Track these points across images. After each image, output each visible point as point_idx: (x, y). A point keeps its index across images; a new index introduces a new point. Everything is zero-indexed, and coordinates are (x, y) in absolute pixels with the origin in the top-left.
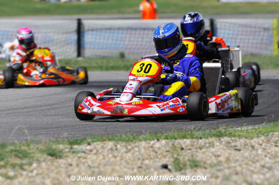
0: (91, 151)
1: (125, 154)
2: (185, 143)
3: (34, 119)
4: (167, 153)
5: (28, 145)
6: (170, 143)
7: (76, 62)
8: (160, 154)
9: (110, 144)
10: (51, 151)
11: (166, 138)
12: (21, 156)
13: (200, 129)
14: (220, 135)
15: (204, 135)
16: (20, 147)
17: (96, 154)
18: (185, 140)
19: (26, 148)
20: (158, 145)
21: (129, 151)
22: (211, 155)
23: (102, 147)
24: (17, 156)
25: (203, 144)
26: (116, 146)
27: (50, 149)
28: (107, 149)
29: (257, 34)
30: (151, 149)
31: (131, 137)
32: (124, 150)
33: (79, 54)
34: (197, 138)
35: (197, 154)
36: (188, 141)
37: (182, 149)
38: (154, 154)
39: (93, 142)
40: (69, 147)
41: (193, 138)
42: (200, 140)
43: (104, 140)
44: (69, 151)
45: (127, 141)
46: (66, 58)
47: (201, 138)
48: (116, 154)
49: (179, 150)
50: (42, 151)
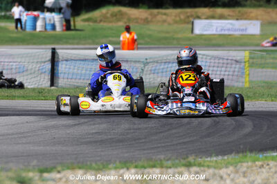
0: (61, 179)
3: (5, 147)
7: (49, 91)
11: (136, 167)
13: (170, 158)
17: (65, 182)
18: (154, 169)
29: (229, 66)
31: (101, 166)
33: (52, 84)
34: (166, 167)
36: (157, 171)
39: (63, 170)
44: (39, 179)
46: (40, 87)
47: (170, 168)
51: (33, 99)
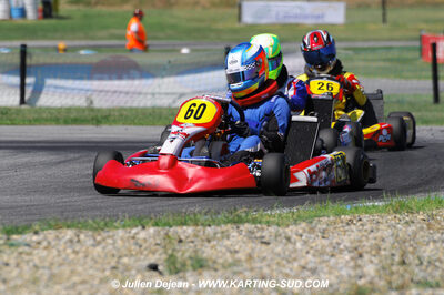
0: (39, 243)
1: (91, 248)
2: (185, 231)
4: (157, 247)
6: (162, 233)
7: (18, 111)
8: (146, 249)
9: (69, 234)
11: (156, 225)
13: (208, 212)
14: (238, 221)
15: (213, 220)
17: (46, 248)
18: (185, 228)
20: (142, 235)
21: (99, 243)
22: (224, 250)
23: (57, 237)
25: (212, 234)
26: (78, 236)
28: (64, 240)
30: (132, 241)
31: (102, 223)
32: (91, 242)
33: (23, 100)
34: (202, 225)
35: (204, 249)
36: (189, 230)
37: (180, 241)
38: (137, 248)
39: (43, 230)
40: (5, 237)
41: (197, 225)
42: (208, 229)
43: (60, 228)
44: (5, 244)
45: (96, 229)
47: (209, 226)
48: (77, 248)
49: (176, 242)
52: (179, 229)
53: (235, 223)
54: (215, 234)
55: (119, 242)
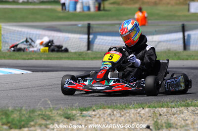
0: (95, 115)
1: (119, 118)
2: (162, 110)
3: (56, 93)
4: (150, 117)
5: (51, 111)
6: (152, 111)
7: (86, 54)
8: (144, 118)
9: (109, 111)
10: (67, 115)
11: (149, 107)
12: (45, 118)
13: (173, 101)
15: (176, 105)
16: (45, 112)
17: (98, 118)
18: (162, 109)
19: (50, 113)
20: (143, 112)
21: (123, 115)
22: (181, 119)
23: (103, 113)
24: (43, 119)
25: (175, 112)
26: (113, 112)
27: (67, 114)
30: (138, 115)
31: (124, 106)
32: (119, 115)
33: (89, 49)
34: (171, 107)
35: (171, 118)
36: (165, 110)
37: (160, 115)
38: (140, 118)
39: (97, 109)
40: (80, 112)
41: (168, 107)
42: (173, 109)
43: (105, 108)
44: (80, 116)
45: (121, 109)
46: (79, 51)
47: (174, 108)
48: (113, 118)
49: (158, 115)
50: (61, 115)
51: (75, 60)
52: (160, 109)
53: (186, 106)
54: (177, 111)
55: (132, 115)
